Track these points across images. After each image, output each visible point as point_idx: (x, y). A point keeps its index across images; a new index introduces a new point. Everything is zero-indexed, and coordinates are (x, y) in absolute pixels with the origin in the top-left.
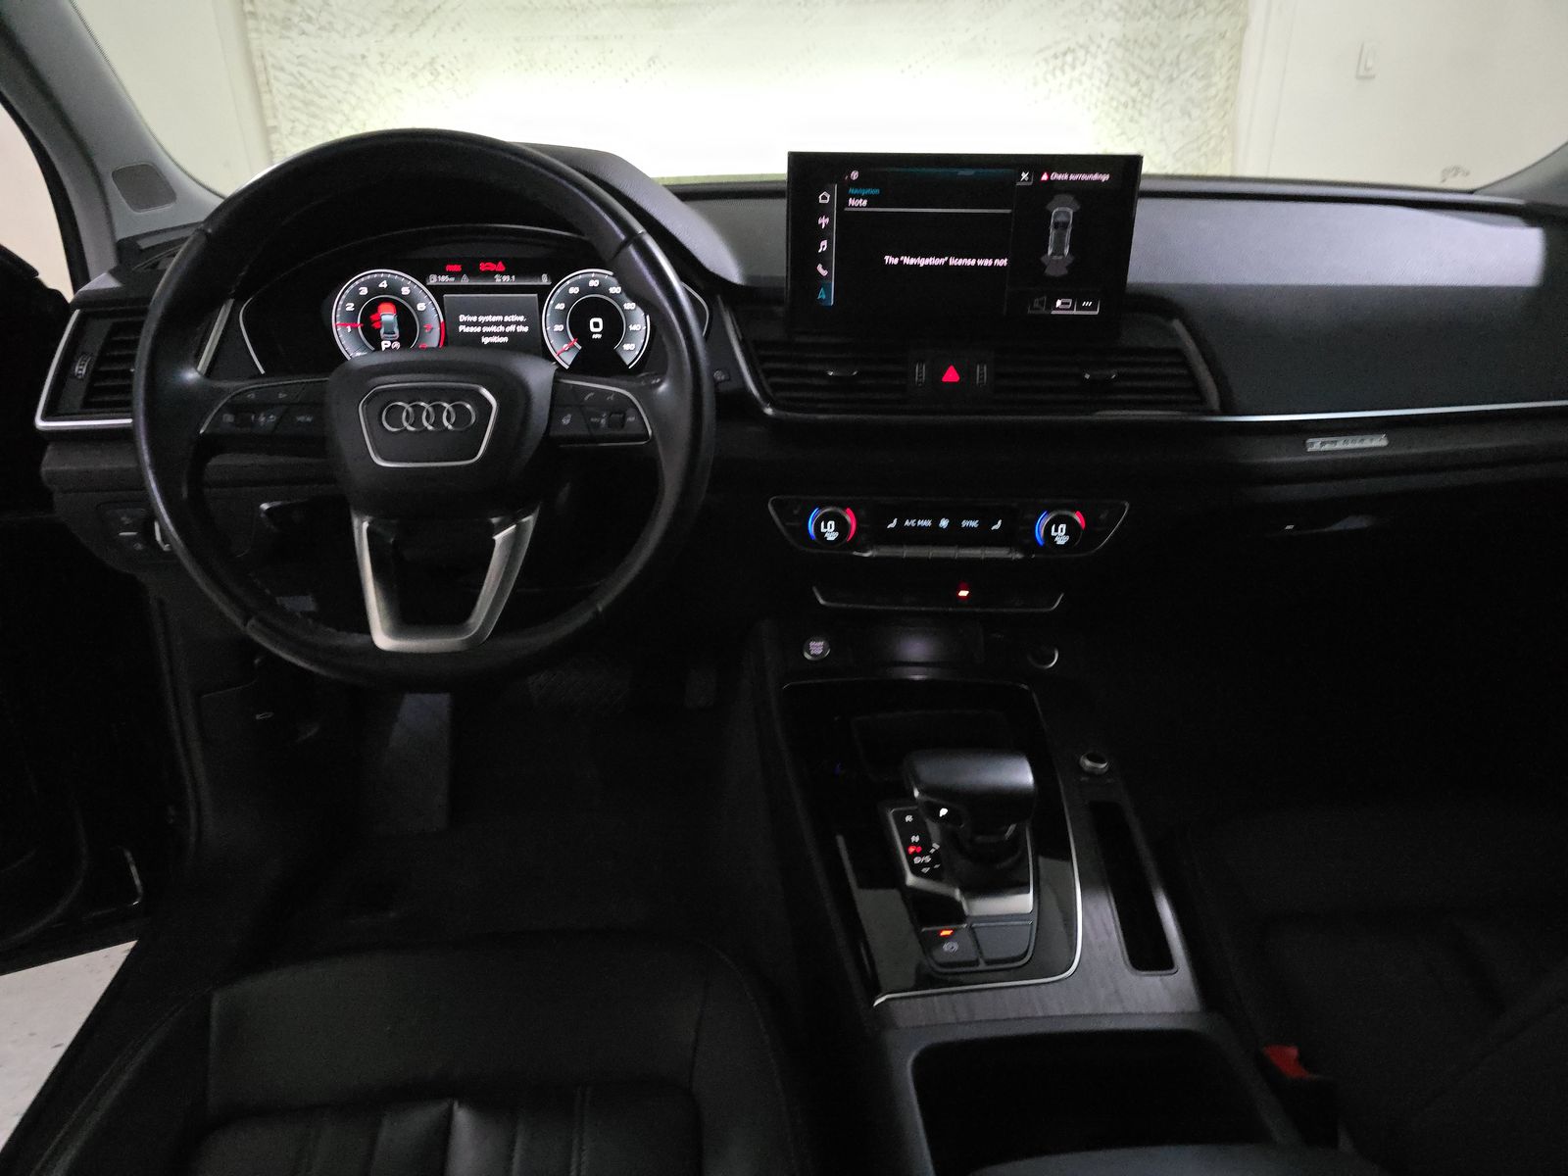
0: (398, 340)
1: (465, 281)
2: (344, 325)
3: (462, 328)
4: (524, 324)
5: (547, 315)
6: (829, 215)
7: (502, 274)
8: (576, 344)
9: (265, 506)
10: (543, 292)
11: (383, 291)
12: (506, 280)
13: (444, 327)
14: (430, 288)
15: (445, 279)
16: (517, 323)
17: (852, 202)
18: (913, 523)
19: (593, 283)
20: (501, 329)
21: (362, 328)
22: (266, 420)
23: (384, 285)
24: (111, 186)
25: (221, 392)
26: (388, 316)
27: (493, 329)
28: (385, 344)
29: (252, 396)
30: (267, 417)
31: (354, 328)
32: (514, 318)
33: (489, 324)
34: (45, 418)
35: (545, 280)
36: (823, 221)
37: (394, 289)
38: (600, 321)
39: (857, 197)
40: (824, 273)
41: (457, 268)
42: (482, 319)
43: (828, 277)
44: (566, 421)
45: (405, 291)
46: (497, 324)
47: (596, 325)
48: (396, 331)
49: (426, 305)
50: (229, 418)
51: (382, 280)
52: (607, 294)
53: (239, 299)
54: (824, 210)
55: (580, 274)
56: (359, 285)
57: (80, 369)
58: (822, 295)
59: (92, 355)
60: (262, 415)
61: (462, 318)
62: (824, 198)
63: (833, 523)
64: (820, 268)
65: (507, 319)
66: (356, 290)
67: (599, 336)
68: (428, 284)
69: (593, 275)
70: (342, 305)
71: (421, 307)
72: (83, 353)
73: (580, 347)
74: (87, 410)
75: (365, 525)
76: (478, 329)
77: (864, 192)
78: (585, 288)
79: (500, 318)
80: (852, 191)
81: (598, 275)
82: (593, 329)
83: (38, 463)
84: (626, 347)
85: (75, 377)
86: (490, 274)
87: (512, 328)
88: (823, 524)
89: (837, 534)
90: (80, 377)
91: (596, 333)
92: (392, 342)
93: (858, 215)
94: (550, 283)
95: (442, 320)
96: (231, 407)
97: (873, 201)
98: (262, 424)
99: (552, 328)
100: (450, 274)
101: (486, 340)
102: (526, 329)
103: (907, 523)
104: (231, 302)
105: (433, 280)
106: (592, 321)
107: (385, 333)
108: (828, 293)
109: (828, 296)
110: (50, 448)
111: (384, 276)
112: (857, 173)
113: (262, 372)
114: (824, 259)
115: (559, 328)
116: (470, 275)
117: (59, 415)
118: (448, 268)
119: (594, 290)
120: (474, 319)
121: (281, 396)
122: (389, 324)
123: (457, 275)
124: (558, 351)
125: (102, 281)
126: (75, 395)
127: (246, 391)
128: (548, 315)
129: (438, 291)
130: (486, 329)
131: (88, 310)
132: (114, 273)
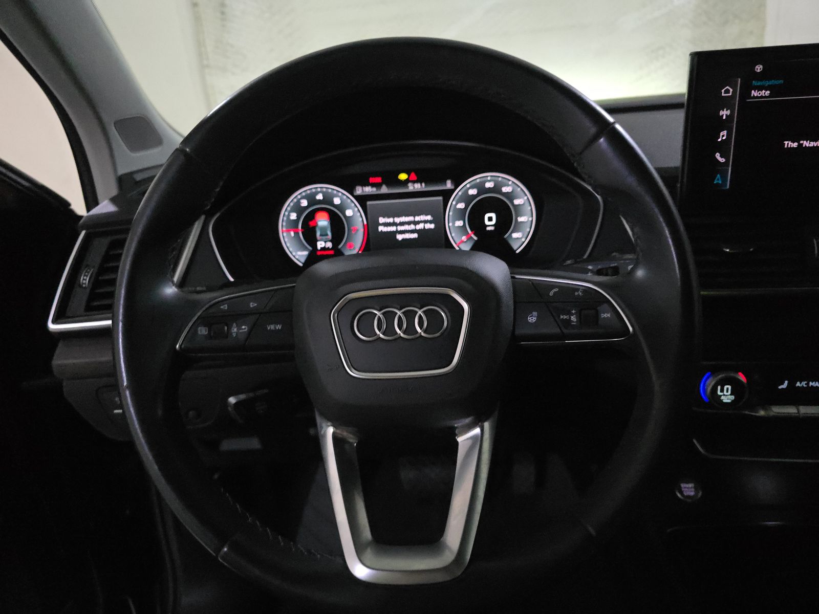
0: (331, 241)
1: (384, 190)
2: (288, 231)
3: (381, 228)
4: (430, 222)
5: (449, 213)
6: (730, 107)
7: (414, 182)
8: (473, 236)
9: (232, 400)
10: (447, 195)
11: (320, 202)
12: (418, 187)
13: (367, 228)
14: (357, 198)
15: (368, 190)
16: (424, 221)
17: (754, 93)
18: (804, 384)
19: (489, 185)
20: (412, 227)
21: (302, 233)
22: (239, 330)
23: (320, 197)
24: (113, 132)
25: (195, 305)
26: (323, 222)
27: (406, 227)
28: (320, 245)
29: (225, 307)
30: (239, 328)
31: (296, 233)
32: (423, 218)
33: (402, 224)
34: (54, 322)
35: (449, 185)
36: (725, 113)
37: (328, 200)
38: (493, 215)
39: (760, 88)
40: (722, 160)
41: (379, 180)
42: (397, 220)
43: (726, 164)
44: (532, 319)
45: (337, 201)
46: (409, 223)
47: (490, 219)
48: (329, 233)
49: (353, 211)
50: (203, 331)
51: (317, 193)
52: (501, 193)
53: (209, 215)
54: (726, 103)
55: (477, 178)
56: (300, 197)
57: (85, 280)
58: (718, 180)
59: (94, 267)
60: (234, 325)
61: (382, 220)
62: (727, 91)
63: (730, 387)
64: (718, 156)
65: (417, 219)
66: (299, 202)
67: (492, 228)
68: (355, 194)
69: (489, 178)
70: (288, 214)
71: (349, 213)
72: (87, 266)
73: (476, 238)
74: (88, 313)
75: (331, 430)
76: (393, 229)
77: (767, 83)
78: (482, 189)
79: (411, 219)
80: (755, 83)
81: (493, 178)
82: (487, 222)
83: (51, 358)
84: (515, 235)
85: (80, 286)
86: (405, 183)
87: (420, 226)
88: (719, 388)
89: (733, 397)
90: (84, 286)
91: (489, 226)
92: (325, 242)
93: (761, 104)
94: (453, 187)
95: (365, 223)
96: (204, 321)
97: (775, 91)
98: (234, 335)
99: (454, 224)
100: (373, 185)
101: (400, 237)
102: (432, 226)
103: (798, 384)
104: (203, 217)
105: (359, 191)
106: (487, 216)
107: (321, 235)
108: (724, 178)
109: (725, 180)
110: (60, 345)
111: (320, 190)
112: (761, 67)
113: (232, 279)
114: (723, 148)
115: (459, 223)
116: (389, 185)
117: (69, 317)
118: (372, 180)
119: (489, 190)
120: (391, 220)
121: (252, 305)
122: (323, 229)
123: (378, 186)
124: (458, 242)
125: (105, 207)
126: (80, 299)
127: (219, 302)
128: (451, 213)
129: (362, 200)
130: (400, 228)
131: (91, 230)
132: (113, 200)
